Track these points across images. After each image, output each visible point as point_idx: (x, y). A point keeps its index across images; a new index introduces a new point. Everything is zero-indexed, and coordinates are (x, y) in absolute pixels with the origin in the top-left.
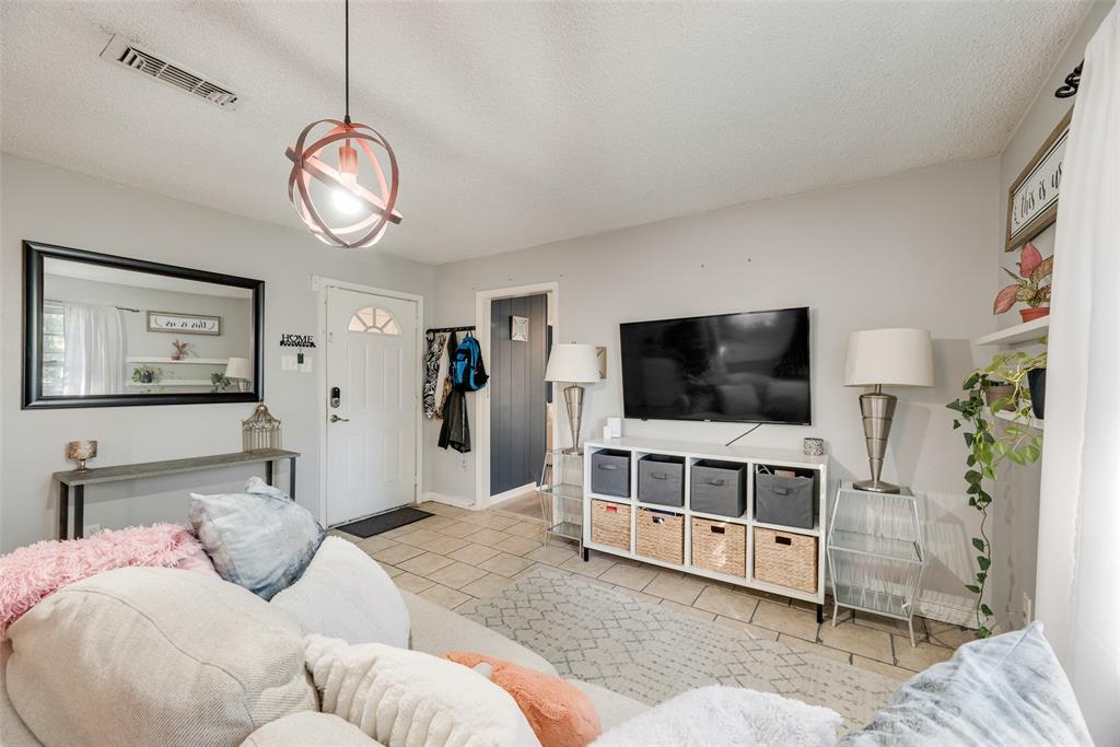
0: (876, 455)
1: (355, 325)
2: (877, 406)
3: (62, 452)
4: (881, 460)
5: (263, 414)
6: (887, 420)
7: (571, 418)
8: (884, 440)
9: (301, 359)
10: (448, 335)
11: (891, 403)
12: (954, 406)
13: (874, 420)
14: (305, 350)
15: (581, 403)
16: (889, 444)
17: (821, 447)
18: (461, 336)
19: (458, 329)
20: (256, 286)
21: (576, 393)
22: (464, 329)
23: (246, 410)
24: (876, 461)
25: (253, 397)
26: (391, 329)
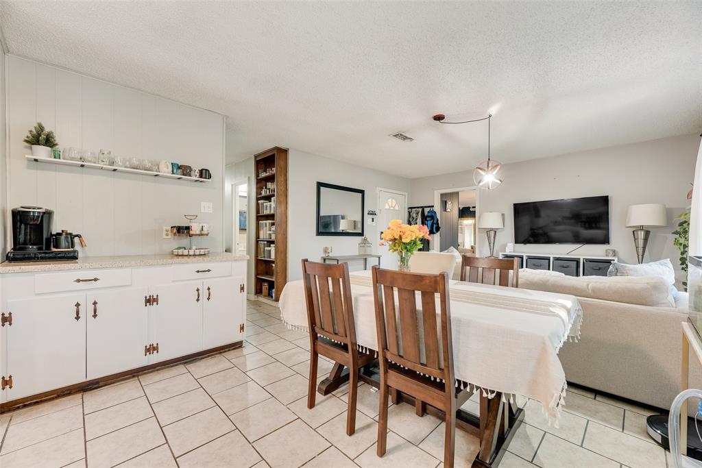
0: (641, 253)
1: (387, 207)
2: (641, 235)
3: (322, 251)
4: (643, 256)
5: (365, 240)
6: (646, 240)
7: (490, 244)
8: (644, 248)
9: (373, 219)
10: (420, 210)
11: (647, 233)
12: (676, 233)
13: (640, 240)
14: (374, 217)
15: (494, 237)
16: (647, 249)
17: (615, 253)
18: (426, 210)
19: (426, 207)
20: (362, 192)
21: (492, 233)
22: (429, 207)
23: (359, 239)
24: (640, 257)
25: (361, 234)
26: (397, 208)
